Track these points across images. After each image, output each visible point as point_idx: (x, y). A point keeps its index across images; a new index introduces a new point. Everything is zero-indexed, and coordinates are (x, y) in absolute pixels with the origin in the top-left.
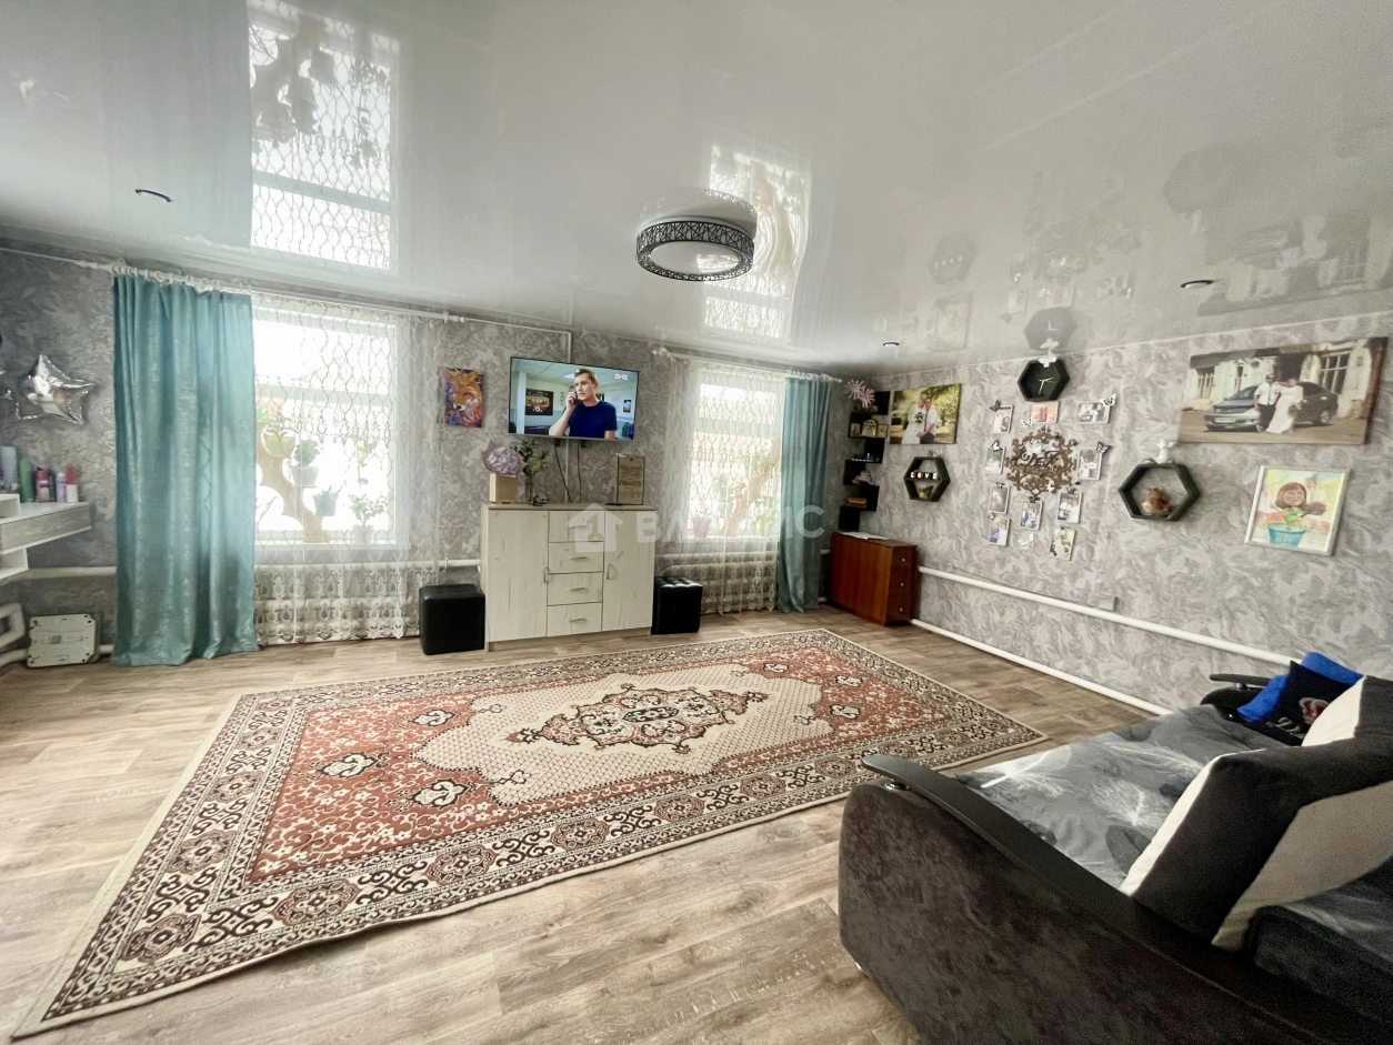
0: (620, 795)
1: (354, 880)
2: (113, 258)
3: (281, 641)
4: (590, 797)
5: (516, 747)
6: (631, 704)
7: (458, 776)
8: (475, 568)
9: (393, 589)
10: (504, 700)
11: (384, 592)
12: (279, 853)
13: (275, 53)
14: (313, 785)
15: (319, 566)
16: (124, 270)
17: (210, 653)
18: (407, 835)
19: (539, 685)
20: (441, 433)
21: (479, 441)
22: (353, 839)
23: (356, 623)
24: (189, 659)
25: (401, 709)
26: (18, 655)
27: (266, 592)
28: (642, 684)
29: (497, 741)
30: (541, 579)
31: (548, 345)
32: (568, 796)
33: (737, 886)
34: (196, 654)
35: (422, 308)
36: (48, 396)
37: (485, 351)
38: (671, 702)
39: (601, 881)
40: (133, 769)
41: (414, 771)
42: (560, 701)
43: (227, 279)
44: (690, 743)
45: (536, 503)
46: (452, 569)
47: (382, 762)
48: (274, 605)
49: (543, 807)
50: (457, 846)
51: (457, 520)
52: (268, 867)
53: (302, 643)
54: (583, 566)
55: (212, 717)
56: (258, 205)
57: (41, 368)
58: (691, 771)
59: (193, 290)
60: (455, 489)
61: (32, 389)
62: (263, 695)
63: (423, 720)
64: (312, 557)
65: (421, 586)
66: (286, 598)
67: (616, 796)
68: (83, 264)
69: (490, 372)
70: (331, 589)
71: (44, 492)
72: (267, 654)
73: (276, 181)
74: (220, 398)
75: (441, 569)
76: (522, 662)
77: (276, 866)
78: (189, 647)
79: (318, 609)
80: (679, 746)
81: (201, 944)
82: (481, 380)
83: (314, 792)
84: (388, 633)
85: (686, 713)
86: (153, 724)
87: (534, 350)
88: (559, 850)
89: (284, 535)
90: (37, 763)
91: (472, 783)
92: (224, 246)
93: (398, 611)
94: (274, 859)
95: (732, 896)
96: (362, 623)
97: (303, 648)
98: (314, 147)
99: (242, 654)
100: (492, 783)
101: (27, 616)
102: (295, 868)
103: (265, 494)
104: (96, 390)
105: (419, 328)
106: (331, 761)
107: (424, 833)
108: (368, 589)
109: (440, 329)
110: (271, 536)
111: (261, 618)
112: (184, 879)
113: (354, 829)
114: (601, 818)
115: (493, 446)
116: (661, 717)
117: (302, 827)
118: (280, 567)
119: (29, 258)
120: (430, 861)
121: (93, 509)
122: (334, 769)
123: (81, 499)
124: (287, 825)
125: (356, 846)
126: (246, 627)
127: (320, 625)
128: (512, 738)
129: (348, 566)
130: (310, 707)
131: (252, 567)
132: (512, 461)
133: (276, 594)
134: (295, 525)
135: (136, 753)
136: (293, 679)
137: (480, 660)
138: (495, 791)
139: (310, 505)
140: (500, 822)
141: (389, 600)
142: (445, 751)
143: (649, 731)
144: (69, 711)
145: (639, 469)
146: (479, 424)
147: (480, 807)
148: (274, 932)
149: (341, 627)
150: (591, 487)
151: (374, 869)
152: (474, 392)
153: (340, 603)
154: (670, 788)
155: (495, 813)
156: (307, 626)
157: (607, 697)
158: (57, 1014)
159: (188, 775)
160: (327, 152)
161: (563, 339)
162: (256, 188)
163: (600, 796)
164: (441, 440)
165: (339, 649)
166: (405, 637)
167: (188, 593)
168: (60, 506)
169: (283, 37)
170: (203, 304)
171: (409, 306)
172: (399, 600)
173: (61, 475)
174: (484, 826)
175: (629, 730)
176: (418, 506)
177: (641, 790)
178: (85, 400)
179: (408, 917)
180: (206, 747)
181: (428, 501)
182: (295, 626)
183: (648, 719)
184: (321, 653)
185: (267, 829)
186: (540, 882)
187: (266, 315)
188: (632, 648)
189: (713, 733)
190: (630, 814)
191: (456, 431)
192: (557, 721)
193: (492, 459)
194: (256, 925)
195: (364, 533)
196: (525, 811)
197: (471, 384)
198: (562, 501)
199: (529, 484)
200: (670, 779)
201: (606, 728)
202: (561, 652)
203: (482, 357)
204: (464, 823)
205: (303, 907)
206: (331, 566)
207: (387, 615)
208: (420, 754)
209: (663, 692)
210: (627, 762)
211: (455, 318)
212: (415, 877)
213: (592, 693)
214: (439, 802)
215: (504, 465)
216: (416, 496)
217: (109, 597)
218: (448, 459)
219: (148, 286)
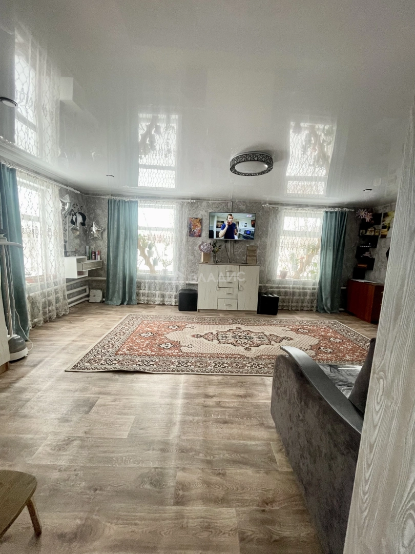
0: (219, 357)
1: (137, 360)
2: (108, 195)
3: (143, 302)
4: (209, 356)
5: (193, 339)
6: (237, 333)
7: (173, 342)
8: (197, 285)
9: (172, 289)
10: (195, 326)
11: (170, 290)
12: (123, 350)
13: (146, 129)
14: (137, 337)
15: (153, 281)
16: (110, 197)
17: (125, 303)
18: (154, 353)
19: (209, 323)
20: (188, 239)
21: (199, 241)
22: (141, 351)
23: (162, 299)
24: (121, 304)
25: (166, 323)
26: (87, 299)
27: (139, 287)
28: (243, 328)
29: (188, 336)
30: (216, 289)
31: (223, 207)
32: (202, 354)
33: (245, 390)
34: (122, 303)
35: (184, 199)
36: (95, 232)
37: (202, 211)
38: (252, 335)
39: (200, 377)
40: (101, 327)
41: (162, 339)
42: (214, 329)
43: (133, 197)
44: (252, 348)
45: (216, 262)
46: (190, 285)
47: (155, 335)
48: (141, 291)
49: (193, 355)
50: (165, 359)
51: (192, 268)
52: (120, 352)
53: (147, 304)
54: (231, 285)
55: (121, 318)
56: (140, 174)
57: (94, 225)
58: (248, 356)
59: (124, 200)
60: (191, 258)
61: (92, 231)
62: (134, 315)
63: (170, 327)
64: (151, 278)
65: (180, 289)
66: (144, 290)
67: (217, 357)
68: (102, 197)
69: (204, 218)
70: (155, 288)
71: (93, 257)
72: (140, 305)
73: (145, 166)
74: (130, 230)
75: (187, 284)
76: (207, 317)
77: (122, 353)
78: (121, 301)
79: (152, 294)
80: (247, 348)
81: (101, 364)
82: (201, 221)
83: (137, 339)
84: (170, 303)
85: (256, 339)
86: (108, 318)
87: (219, 209)
88: (192, 367)
89: (144, 271)
90: (84, 322)
91: (176, 345)
92: (132, 187)
93: (173, 296)
94: (122, 351)
95: (242, 392)
96: (163, 299)
97: (148, 305)
98: (154, 154)
99: (133, 305)
100: (182, 346)
101: (89, 289)
102: (125, 354)
103: (140, 258)
104: (104, 230)
105: (182, 205)
106: (143, 333)
107: (158, 354)
108: (165, 289)
109: (188, 205)
110: (141, 271)
111: (138, 295)
112: (103, 351)
113: (142, 349)
114: (209, 362)
115: (203, 243)
116: (246, 339)
117: (131, 346)
118: (143, 280)
119: (93, 197)
120: (157, 361)
121: (103, 262)
122: (143, 335)
123: (101, 259)
124: (127, 345)
125: (141, 353)
126: (134, 297)
127: (153, 299)
128: (193, 336)
129: (160, 281)
130: (144, 319)
131: (136, 280)
132: (208, 248)
133: (142, 288)
134: (147, 268)
135: (103, 323)
136: (144, 312)
137: (194, 314)
138: (181, 348)
139: (152, 262)
140: (179, 356)
141: (171, 293)
142: (173, 336)
143: (239, 342)
144: (94, 313)
145: (255, 250)
146: (200, 236)
147: (176, 351)
148: (117, 366)
149: (158, 300)
150: (238, 258)
151: (143, 359)
152: (198, 225)
153: (158, 292)
154: (237, 359)
155: (179, 353)
156: (149, 298)
157: (230, 330)
158: (73, 369)
159: (111, 330)
160: (158, 155)
161: (229, 204)
162: (140, 169)
163: (212, 356)
164: (187, 241)
165: (157, 306)
166: (175, 305)
167: (121, 286)
168: (96, 261)
169: (147, 124)
170: (127, 204)
171: (180, 199)
172: (174, 293)
173: (97, 253)
174: (174, 356)
175: (232, 340)
176: (180, 263)
177: (227, 357)
178: (102, 233)
179: (146, 371)
180: (117, 325)
181: (183, 261)
182: (146, 299)
183: (240, 338)
184: (152, 307)
185: (123, 345)
186: (183, 373)
187: (141, 206)
188: (247, 317)
189: (262, 347)
190: (220, 363)
191: (193, 238)
192: (210, 334)
193: (202, 247)
194: (113, 363)
195: (165, 271)
196: (188, 355)
197: (198, 222)
198: (227, 262)
199: (215, 256)
200: (239, 356)
201: (224, 338)
202: (221, 315)
203: (202, 213)
204: (169, 354)
205: (124, 363)
206: (156, 281)
207: (170, 297)
208: (165, 335)
209: (251, 332)
210: (230, 349)
211: (192, 201)
212: (151, 363)
213: (226, 328)
214: (165, 348)
215: (206, 249)
216: (180, 259)
217: (105, 285)
218: (190, 248)
219: (115, 201)
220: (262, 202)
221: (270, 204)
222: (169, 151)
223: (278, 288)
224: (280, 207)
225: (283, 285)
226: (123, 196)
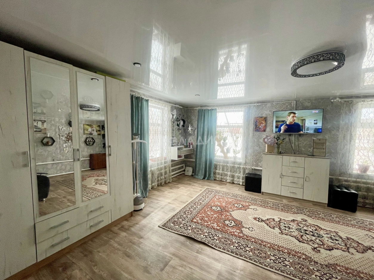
0: (280, 251)
1: (205, 231)
2: (199, 106)
3: (218, 179)
4: (269, 245)
5: (255, 221)
6: (302, 226)
7: (236, 221)
8: (261, 170)
9: (240, 172)
10: (258, 208)
11: (238, 172)
12: (197, 219)
13: (223, 60)
14: (208, 209)
15: (226, 164)
16: (200, 108)
17: (206, 179)
18: (219, 228)
19: (272, 208)
20: (254, 133)
21: (264, 134)
22: (209, 223)
23: (232, 179)
24: (203, 179)
25: (233, 201)
26: (183, 172)
27: (216, 168)
28: (310, 221)
29: (250, 218)
30: (279, 176)
31: (287, 106)
32: (262, 241)
34: (204, 178)
36: (190, 130)
37: (267, 111)
38: (322, 232)
39: (258, 269)
40: (187, 195)
41: (228, 215)
42: (277, 215)
43: (214, 106)
44: (322, 250)
45: (280, 153)
46: (255, 170)
47: (223, 210)
48: (217, 171)
49: (253, 240)
50: (227, 236)
51: (257, 157)
52: (195, 220)
53: (221, 181)
54: (295, 175)
55: (201, 190)
56: (219, 91)
57: (190, 126)
58: (316, 260)
59: (208, 109)
60: (257, 148)
61: (188, 130)
62: (210, 189)
63: (236, 205)
64: (224, 162)
65: (247, 172)
66: (219, 170)
67: (278, 250)
68: (195, 108)
69: (268, 116)
70: (227, 170)
71: (189, 146)
72: (216, 181)
73: (222, 85)
74: (211, 129)
75: (252, 169)
76: (270, 200)
77: (196, 221)
78: (203, 176)
79: (225, 174)
80: (315, 248)
81: (180, 227)
82: (265, 119)
83: (208, 211)
84: (239, 183)
85: (327, 239)
86: (193, 189)
87: (283, 108)
88: (251, 253)
89: (220, 156)
90: (179, 190)
91: (239, 225)
92: (213, 100)
93: (241, 178)
94: (196, 219)
96: (233, 179)
97: (221, 182)
98: (229, 76)
99: (211, 180)
100: (243, 227)
101: (185, 166)
102: (198, 223)
103: (217, 148)
104: (195, 129)
105: (249, 108)
106: (214, 206)
107: (222, 230)
108: (235, 171)
109: (254, 107)
110: (218, 156)
111: (215, 173)
112: (184, 216)
113: (210, 221)
114: (269, 253)
115: (267, 136)
116: (313, 235)
117: (203, 216)
118: (219, 163)
119: (190, 109)
120: (220, 236)
121: (194, 149)
122: (214, 208)
123: (193, 147)
124: (201, 214)
125: (209, 225)
126: (212, 175)
127: (225, 177)
128: (255, 219)
129: (231, 165)
130: (216, 194)
131: (214, 163)
132: (272, 141)
133: (217, 169)
134: (222, 155)
135: (189, 192)
136: (217, 187)
137: (258, 196)
138: (243, 229)
139: (225, 151)
140: (240, 237)
141: (239, 175)
142: (237, 214)
143: (304, 237)
144: (185, 183)
145: (323, 143)
146: (264, 131)
147: (237, 231)
148: (189, 232)
149: (229, 179)
150: (303, 149)
151: (209, 231)
152: (263, 122)
153: (229, 173)
154: (301, 259)
155: (240, 234)
156: (222, 177)
157: (294, 220)
159: (193, 199)
160: (231, 76)
161: (293, 104)
162: (219, 87)
163: (272, 247)
164: (253, 135)
165: (228, 184)
166: (242, 185)
167: (204, 166)
168: (190, 148)
169: (225, 57)
170: (210, 111)
171: (248, 104)
172: (241, 175)
173: (191, 143)
174: (235, 236)
175: (296, 233)
176: (247, 152)
177: (289, 254)
178: (194, 131)
179: (210, 245)
180: (197, 195)
181: (250, 151)
182: (220, 177)
183: (306, 233)
184: (224, 184)
185: (198, 214)
186: (241, 258)
187: (219, 112)
188: (315, 208)
189: (336, 253)
190: (280, 258)
191: (258, 133)
192: (271, 220)
193: (266, 140)
194: (188, 229)
195: (235, 158)
196: (248, 238)
197: (263, 120)
198: (292, 153)
199: (278, 148)
200: (304, 257)
201: (287, 229)
202: (285, 201)
203: (266, 113)
204: (231, 233)
205: (195, 230)
206: (228, 164)
207: (239, 178)
208: (231, 212)
209: (320, 228)
210: (293, 244)
211: (258, 104)
212: (216, 238)
213: (290, 217)
214: (229, 225)
215: (270, 142)
216: (247, 149)
217: (194, 164)
218: (256, 140)
219: (202, 110)
220: (331, 98)
221: (341, 98)
222: (240, 71)
223: (355, 182)
224: (355, 100)
225: (365, 181)
226: (208, 106)
